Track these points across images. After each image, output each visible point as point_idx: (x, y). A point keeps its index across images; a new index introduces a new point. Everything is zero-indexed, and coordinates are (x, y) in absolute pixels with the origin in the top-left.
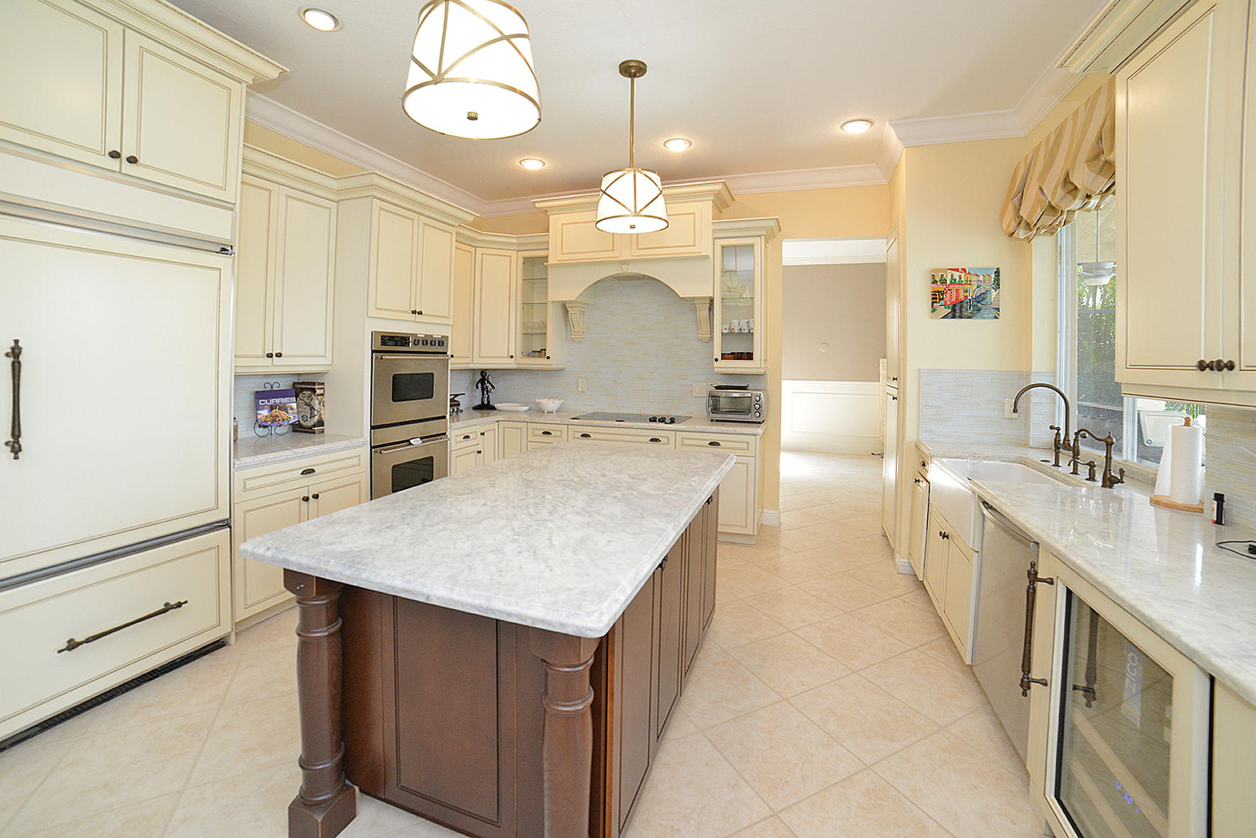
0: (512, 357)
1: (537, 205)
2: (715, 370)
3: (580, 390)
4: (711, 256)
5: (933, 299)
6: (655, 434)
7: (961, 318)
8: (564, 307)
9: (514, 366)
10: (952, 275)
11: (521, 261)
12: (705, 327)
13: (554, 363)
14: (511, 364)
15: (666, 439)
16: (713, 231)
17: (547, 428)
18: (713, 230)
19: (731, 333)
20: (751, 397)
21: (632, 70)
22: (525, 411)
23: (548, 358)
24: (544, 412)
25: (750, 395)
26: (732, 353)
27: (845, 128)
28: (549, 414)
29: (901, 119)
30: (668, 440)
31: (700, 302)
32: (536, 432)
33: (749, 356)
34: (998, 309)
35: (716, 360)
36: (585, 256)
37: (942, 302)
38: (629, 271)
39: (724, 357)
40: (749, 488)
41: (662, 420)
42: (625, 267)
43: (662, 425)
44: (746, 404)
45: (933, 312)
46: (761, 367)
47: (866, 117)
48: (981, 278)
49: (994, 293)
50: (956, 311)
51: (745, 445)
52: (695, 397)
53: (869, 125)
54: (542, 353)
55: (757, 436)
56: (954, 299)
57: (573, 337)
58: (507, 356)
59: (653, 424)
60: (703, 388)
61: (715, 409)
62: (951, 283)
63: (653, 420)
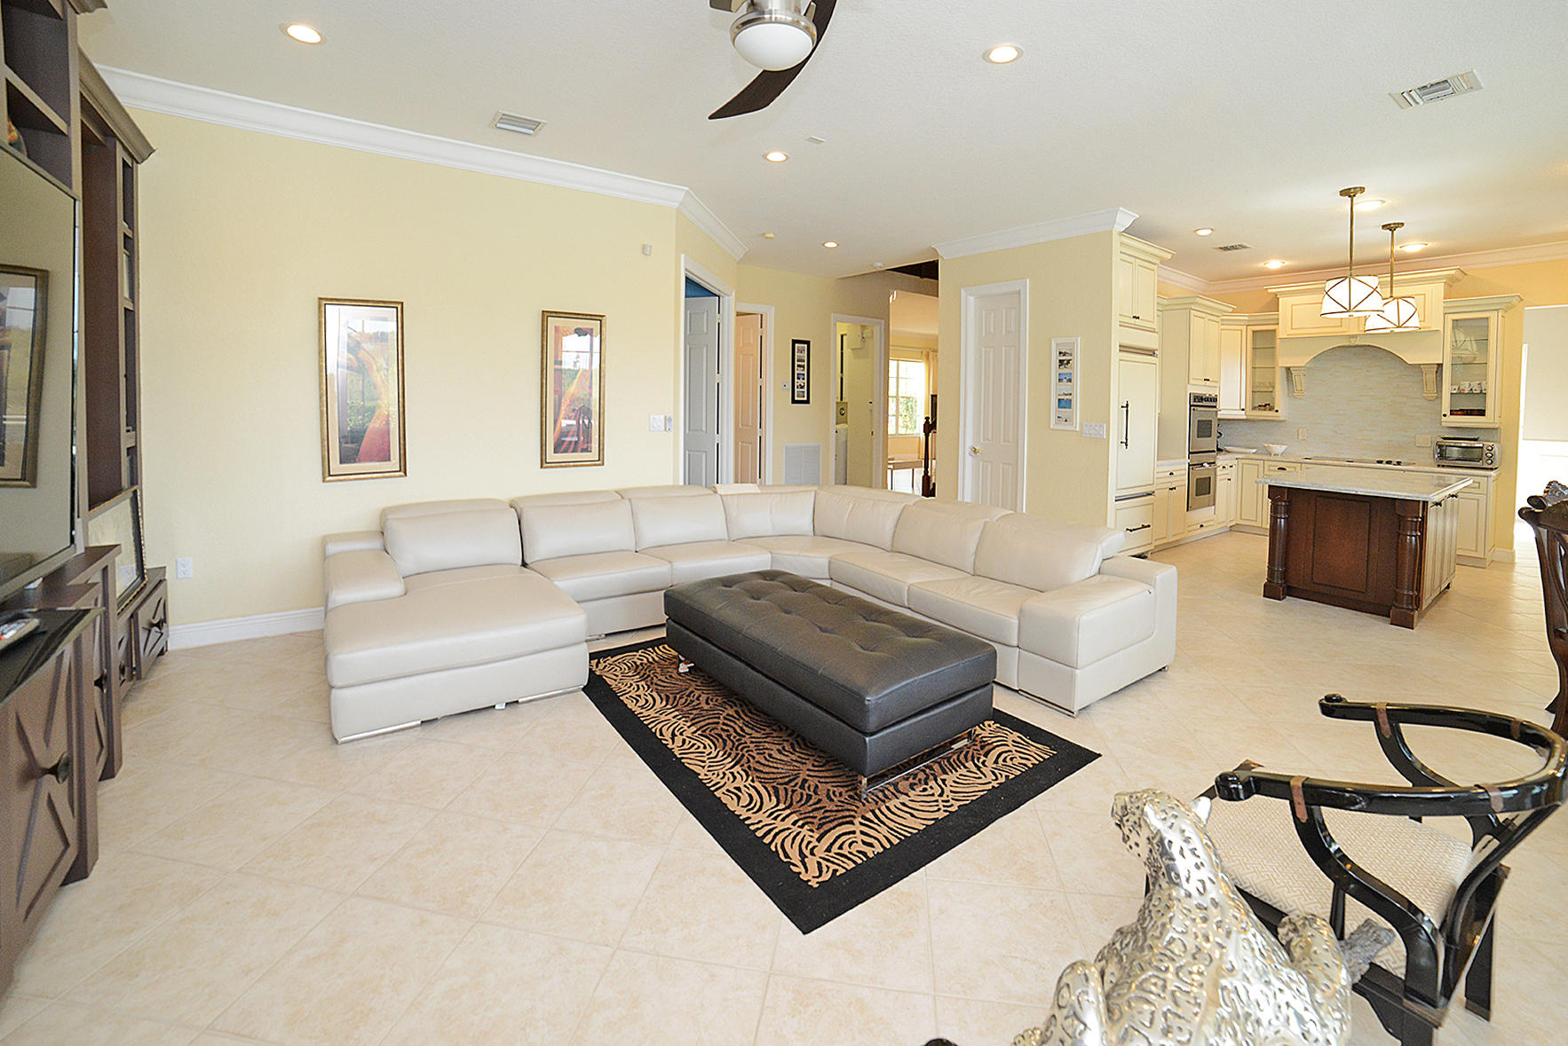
1: (1269, 291)
2: (1443, 424)
3: (1301, 438)
4: (1442, 330)
8: (1289, 371)
9: (1244, 417)
11: (1250, 334)
12: (1432, 387)
13: (1282, 415)
14: (1241, 415)
16: (1444, 307)
17: (1282, 465)
19: (1461, 393)
20: (1482, 448)
22: (1259, 453)
23: (1277, 411)
25: (1481, 445)
26: (1461, 410)
31: (1427, 367)
33: (1482, 413)
35: (1445, 415)
36: (1314, 331)
39: (1452, 413)
40: (1479, 524)
41: (1389, 463)
42: (1353, 340)
43: (1391, 466)
44: (1476, 453)
46: (1494, 423)
54: (1268, 407)
57: (1295, 394)
58: (1238, 408)
59: (1382, 465)
60: (1428, 437)
61: (1442, 456)
63: (1380, 462)
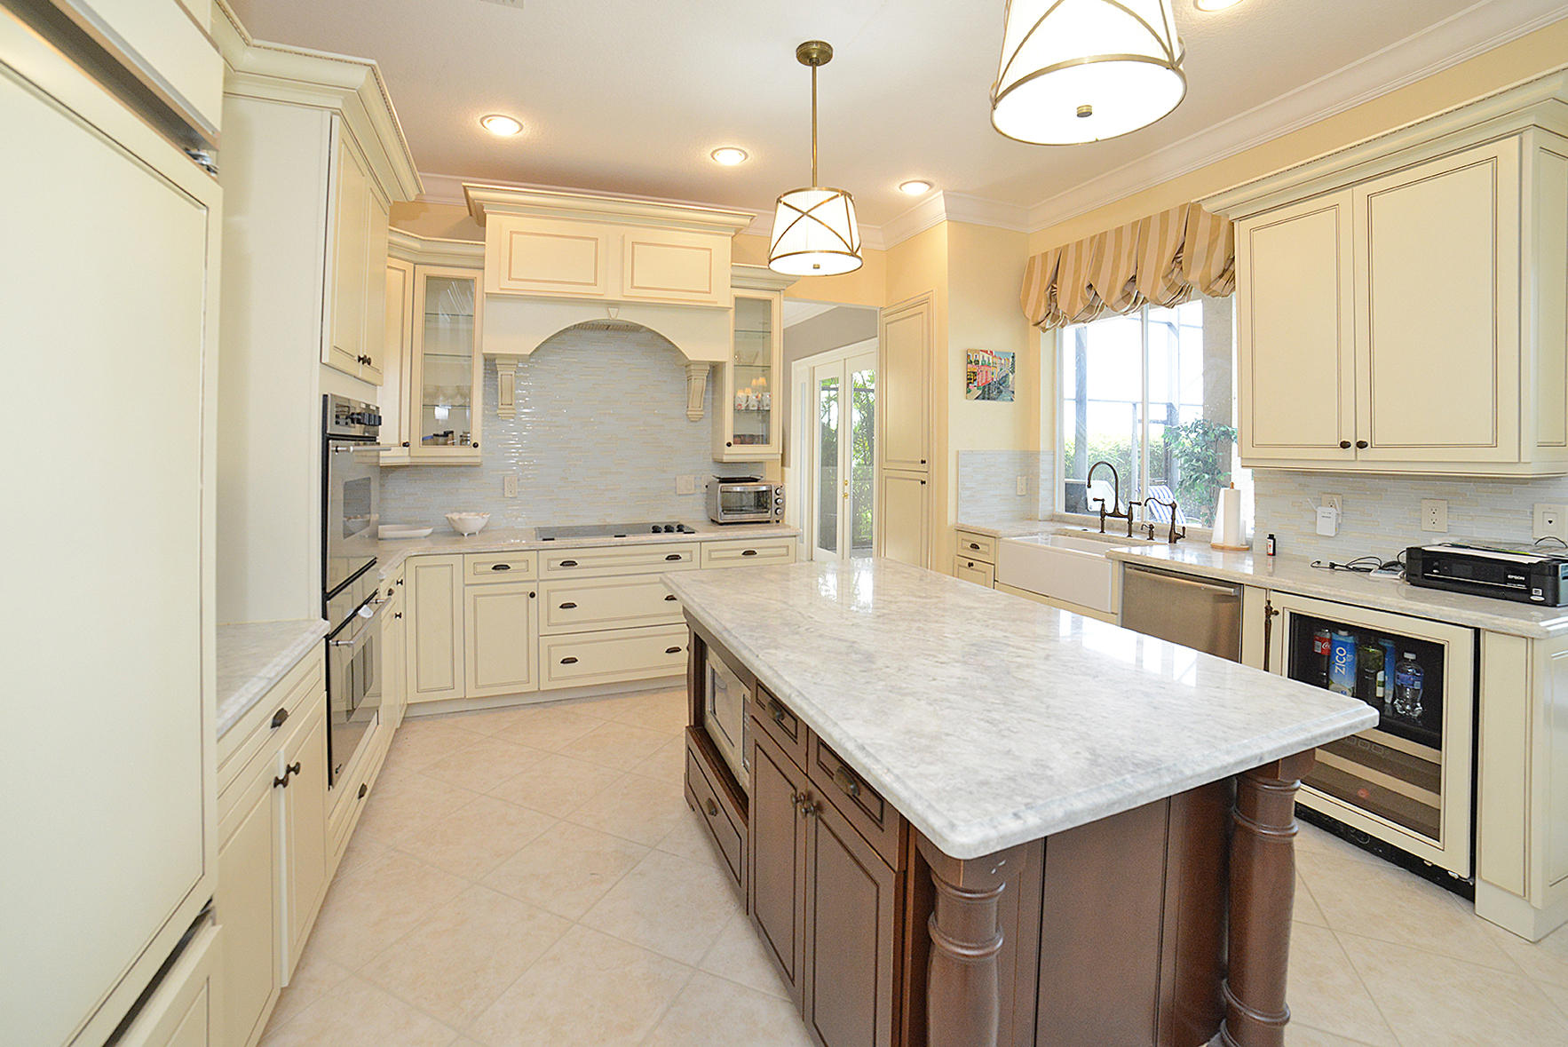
0: (405, 445)
1: (471, 194)
2: (725, 457)
3: (508, 494)
4: (723, 308)
5: (968, 379)
6: (673, 550)
7: (988, 399)
8: (491, 363)
9: (407, 461)
10: (983, 357)
11: (422, 281)
12: (698, 401)
14: (405, 457)
15: (688, 554)
17: (493, 559)
18: (732, 276)
19: (747, 410)
21: (813, 55)
22: (426, 537)
23: (475, 445)
24: (463, 535)
25: (764, 488)
27: (903, 187)
28: (471, 537)
29: (954, 191)
30: (691, 556)
31: (697, 367)
32: (479, 569)
33: (761, 439)
34: (1013, 392)
35: (727, 444)
36: (534, 286)
37: (976, 384)
38: (618, 318)
39: (737, 440)
41: (669, 529)
42: (613, 311)
43: (669, 535)
45: (967, 392)
46: (778, 453)
47: (925, 179)
48: (1003, 361)
49: (1011, 376)
50: (986, 394)
51: (784, 551)
52: (680, 495)
53: (928, 187)
55: (798, 538)
56: (984, 381)
57: (499, 411)
58: (397, 442)
59: (656, 537)
60: (690, 482)
62: (982, 365)
63: (656, 530)
